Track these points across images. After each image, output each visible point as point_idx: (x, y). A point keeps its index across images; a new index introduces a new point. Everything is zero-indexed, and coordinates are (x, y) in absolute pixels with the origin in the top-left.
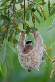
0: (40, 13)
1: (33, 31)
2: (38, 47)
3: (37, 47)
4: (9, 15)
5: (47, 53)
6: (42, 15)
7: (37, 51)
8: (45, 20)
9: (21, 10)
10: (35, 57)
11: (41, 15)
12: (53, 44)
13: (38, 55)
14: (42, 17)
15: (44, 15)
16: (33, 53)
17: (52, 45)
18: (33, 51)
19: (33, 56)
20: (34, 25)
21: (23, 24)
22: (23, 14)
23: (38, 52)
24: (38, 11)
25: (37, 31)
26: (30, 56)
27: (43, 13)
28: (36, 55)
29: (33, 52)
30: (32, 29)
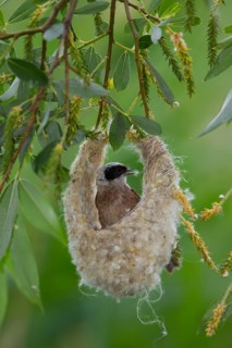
0: (173, 62)
1: (142, 136)
2: (157, 203)
3: (151, 202)
4: (44, 58)
5: (194, 232)
6: (182, 69)
7: (151, 222)
8: (191, 91)
10: (139, 245)
11: (175, 69)
12: (228, 194)
13: (153, 236)
14: (180, 79)
15: (188, 72)
16: (134, 229)
17: (222, 196)
18: (135, 220)
19: (134, 241)
21: (101, 103)
22: (103, 61)
23: (155, 228)
25: (157, 137)
26: (121, 242)
27: (185, 63)
28: (146, 239)
29: (131, 224)
30: (135, 128)
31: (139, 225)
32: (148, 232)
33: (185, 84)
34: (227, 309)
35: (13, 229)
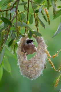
0: (44, 17)
1: (36, 36)
2: (40, 54)
5: (50, 61)
8: (49, 24)
9: (24, 12)
11: (45, 19)
13: (40, 62)
14: (46, 21)
15: (48, 19)
16: (35, 60)
17: (58, 52)
20: (38, 29)
21: (26, 28)
22: (26, 17)
23: (40, 60)
24: (43, 14)
25: (41, 37)
26: (31, 64)
27: (48, 16)
28: (38, 63)
30: (35, 34)
31: (36, 59)
32: (38, 61)
33: (48, 22)
34: (59, 80)
35: (3, 57)
